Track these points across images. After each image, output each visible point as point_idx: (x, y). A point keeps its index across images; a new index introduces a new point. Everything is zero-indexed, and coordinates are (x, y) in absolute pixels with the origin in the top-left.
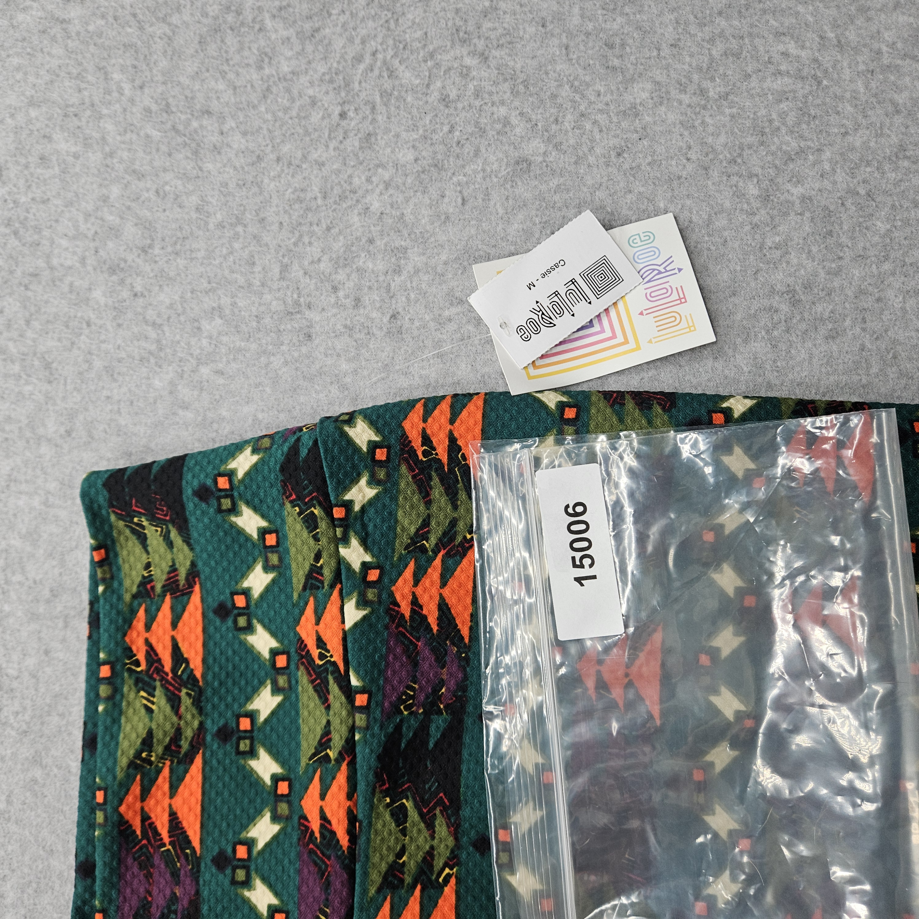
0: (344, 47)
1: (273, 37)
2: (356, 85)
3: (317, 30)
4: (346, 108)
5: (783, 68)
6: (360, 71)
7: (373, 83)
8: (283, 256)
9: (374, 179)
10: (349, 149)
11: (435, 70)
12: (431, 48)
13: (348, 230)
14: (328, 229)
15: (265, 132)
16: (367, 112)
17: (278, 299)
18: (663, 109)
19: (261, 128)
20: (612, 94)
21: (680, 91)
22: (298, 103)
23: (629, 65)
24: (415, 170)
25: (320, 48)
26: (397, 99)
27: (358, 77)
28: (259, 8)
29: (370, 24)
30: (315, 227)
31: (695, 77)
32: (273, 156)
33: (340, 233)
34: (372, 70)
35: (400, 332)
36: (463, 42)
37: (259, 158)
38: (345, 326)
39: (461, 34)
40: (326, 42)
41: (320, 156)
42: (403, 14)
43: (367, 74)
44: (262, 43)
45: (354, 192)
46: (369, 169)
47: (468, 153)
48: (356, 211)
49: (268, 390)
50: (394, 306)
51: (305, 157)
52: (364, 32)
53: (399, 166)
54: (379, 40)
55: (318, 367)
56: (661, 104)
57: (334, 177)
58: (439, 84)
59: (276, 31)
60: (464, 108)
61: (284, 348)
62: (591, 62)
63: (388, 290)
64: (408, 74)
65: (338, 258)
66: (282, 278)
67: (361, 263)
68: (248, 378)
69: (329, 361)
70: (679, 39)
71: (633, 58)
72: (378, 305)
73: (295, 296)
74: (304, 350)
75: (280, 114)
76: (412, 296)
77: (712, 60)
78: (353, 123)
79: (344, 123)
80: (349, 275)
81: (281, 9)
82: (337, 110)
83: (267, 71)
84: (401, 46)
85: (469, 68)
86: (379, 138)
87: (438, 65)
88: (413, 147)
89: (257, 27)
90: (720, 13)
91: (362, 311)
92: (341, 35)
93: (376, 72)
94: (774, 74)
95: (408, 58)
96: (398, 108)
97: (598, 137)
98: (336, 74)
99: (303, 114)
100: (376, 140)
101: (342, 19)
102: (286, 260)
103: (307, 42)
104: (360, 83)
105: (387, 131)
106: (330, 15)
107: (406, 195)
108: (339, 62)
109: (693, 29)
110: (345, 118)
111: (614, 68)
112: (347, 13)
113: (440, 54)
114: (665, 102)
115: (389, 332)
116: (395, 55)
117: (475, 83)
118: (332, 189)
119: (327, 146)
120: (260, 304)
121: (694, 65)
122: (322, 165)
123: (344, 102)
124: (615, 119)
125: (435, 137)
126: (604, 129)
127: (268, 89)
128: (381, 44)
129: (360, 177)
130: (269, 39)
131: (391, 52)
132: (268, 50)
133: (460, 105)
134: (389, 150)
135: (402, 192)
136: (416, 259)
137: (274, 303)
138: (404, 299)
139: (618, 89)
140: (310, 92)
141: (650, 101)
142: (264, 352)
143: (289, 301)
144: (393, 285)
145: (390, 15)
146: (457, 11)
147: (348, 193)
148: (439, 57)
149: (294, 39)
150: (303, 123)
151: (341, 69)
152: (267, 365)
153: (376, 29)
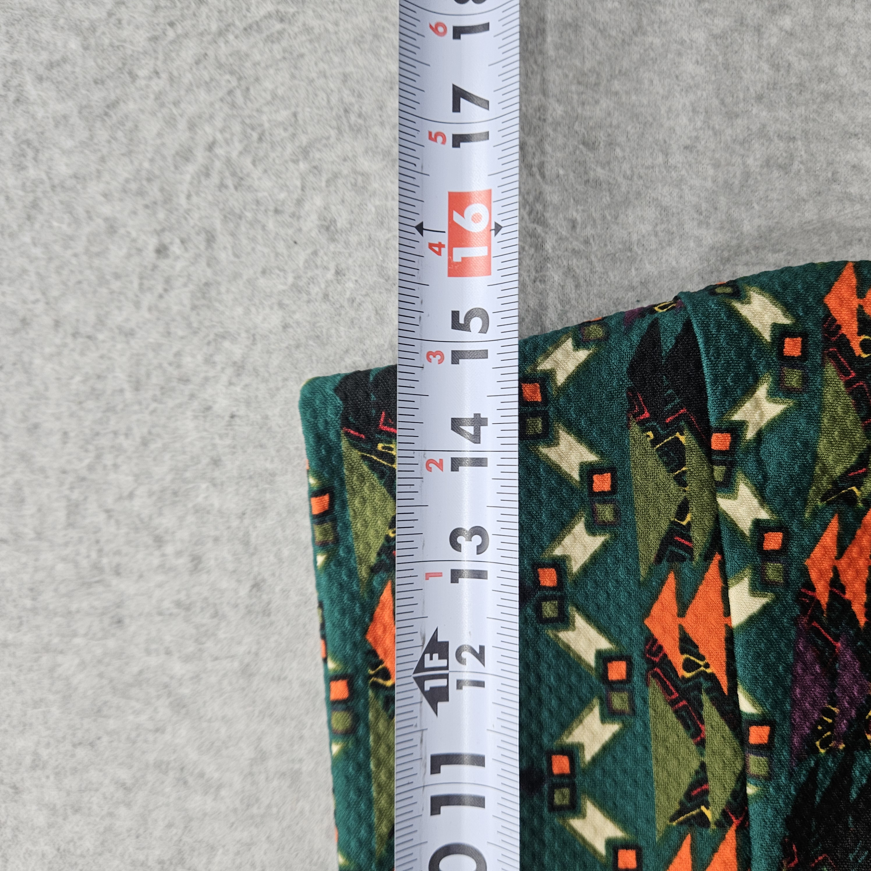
0: (160, 135)
1: (40, 113)
2: (183, 200)
3: (114, 105)
4: (167, 238)
5: (854, 190)
6: (188, 177)
7: (210, 198)
8: (72, 488)
9: (217, 358)
10: (175, 308)
11: (311, 178)
12: (304, 139)
13: (178, 445)
14: (145, 443)
15: (33, 278)
16: (202, 247)
17: (64, 559)
18: (673, 251)
19: (24, 271)
20: (594, 225)
21: (700, 224)
22: (86, 229)
23: (620, 179)
24: (284, 345)
25: (120, 134)
26: (251, 224)
27: (185, 188)
28: (14, 63)
29: (202, 95)
30: (121, 439)
31: (723, 201)
32: (47, 320)
33: (165, 448)
34: (207, 175)
35: (266, 612)
36: (356, 130)
37: (24, 322)
38: (178, 604)
39: (353, 118)
40: (129, 125)
41: (127, 320)
42: (257, 80)
43: (200, 182)
44: (22, 123)
45: (185, 380)
46: (209, 343)
47: (368, 319)
48: (189, 414)
49: (55, 711)
50: (256, 569)
51: (101, 322)
52: (191, 110)
53: (258, 337)
54: (219, 123)
55: (135, 670)
56: (670, 243)
57: (151, 354)
58: (318, 201)
59: (44, 104)
60: (360, 243)
61: (77, 641)
62: (561, 172)
63: (246, 543)
64: (267, 183)
65: (163, 491)
66: (70, 525)
67: (200, 499)
68: (20, 692)
69: (153, 661)
70: (697, 138)
71: (626, 166)
72: (230, 567)
73: (94, 555)
74: (111, 643)
75: (57, 248)
76: (286, 552)
77: (747, 175)
78: (179, 265)
79: (164, 264)
80: (181, 519)
81: (51, 66)
82: (153, 242)
83: (32, 172)
84: (255, 136)
85: (365, 175)
86: (223, 289)
87: (316, 169)
88: (281, 305)
89: (12, 96)
90: (760, 98)
91: (204, 577)
92: (154, 114)
93: (215, 179)
94: (840, 200)
95: (266, 156)
96: (253, 239)
97: (573, 296)
98: (149, 180)
99: (95, 249)
100: (219, 293)
101: (157, 85)
102: (75, 495)
103: (98, 124)
104: (189, 197)
105: (236, 276)
106: (133, 77)
107: (272, 385)
108: (152, 161)
109: (717, 121)
110: (167, 256)
111: (598, 183)
112: (164, 76)
113: (319, 150)
114: (677, 240)
115: (250, 612)
116: (246, 150)
117: (378, 203)
118: (148, 375)
119: (137, 305)
120: (36, 570)
121: (720, 180)
122: (130, 334)
123: (163, 230)
124: (599, 268)
125: (315, 290)
126: (582, 281)
127: (35, 205)
128: (222, 131)
129: (193, 356)
130: (33, 117)
131: (238, 146)
132: (31, 136)
133: (354, 239)
134: (239, 310)
135: (265, 381)
136: (290, 493)
137: (60, 567)
138: (272, 558)
139: (604, 217)
140: (106, 210)
141: (653, 238)
142: (47, 648)
143: (84, 563)
144: (254, 535)
145: (234, 83)
146: (345, 78)
147: (174, 384)
148: (318, 155)
149: (75, 119)
150: (96, 262)
151: (157, 172)
152: (52, 670)
153: (212, 104)
